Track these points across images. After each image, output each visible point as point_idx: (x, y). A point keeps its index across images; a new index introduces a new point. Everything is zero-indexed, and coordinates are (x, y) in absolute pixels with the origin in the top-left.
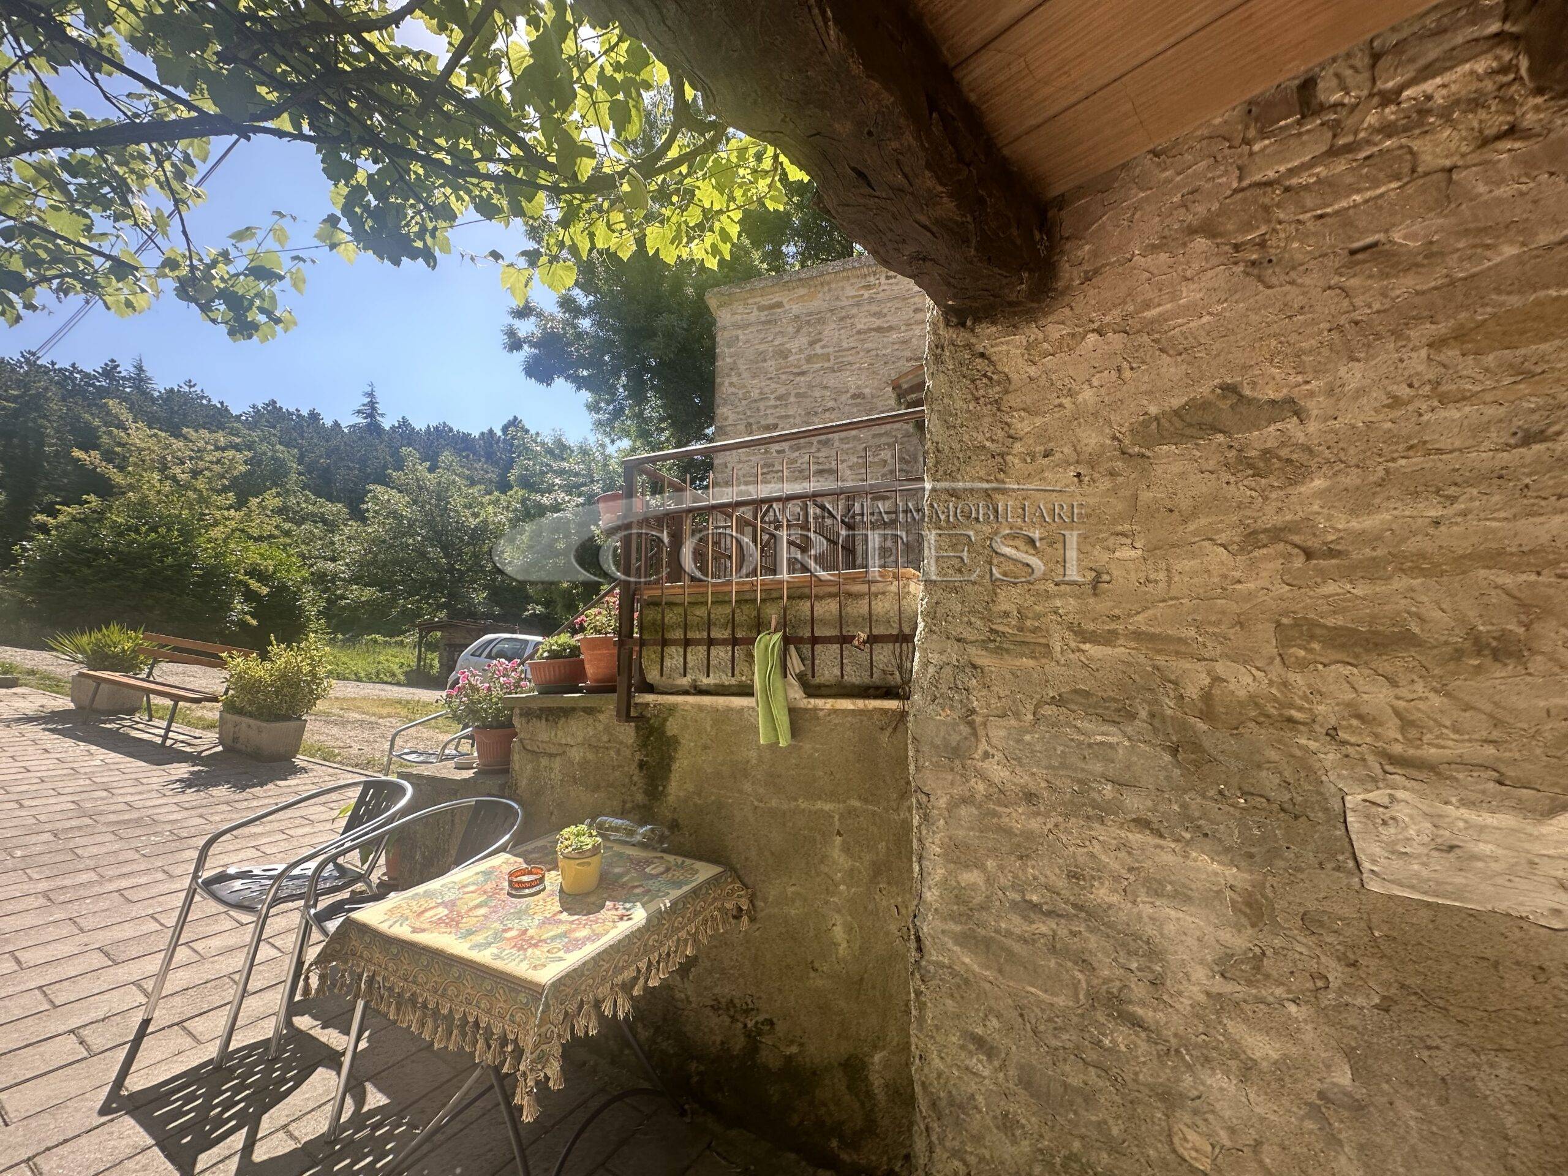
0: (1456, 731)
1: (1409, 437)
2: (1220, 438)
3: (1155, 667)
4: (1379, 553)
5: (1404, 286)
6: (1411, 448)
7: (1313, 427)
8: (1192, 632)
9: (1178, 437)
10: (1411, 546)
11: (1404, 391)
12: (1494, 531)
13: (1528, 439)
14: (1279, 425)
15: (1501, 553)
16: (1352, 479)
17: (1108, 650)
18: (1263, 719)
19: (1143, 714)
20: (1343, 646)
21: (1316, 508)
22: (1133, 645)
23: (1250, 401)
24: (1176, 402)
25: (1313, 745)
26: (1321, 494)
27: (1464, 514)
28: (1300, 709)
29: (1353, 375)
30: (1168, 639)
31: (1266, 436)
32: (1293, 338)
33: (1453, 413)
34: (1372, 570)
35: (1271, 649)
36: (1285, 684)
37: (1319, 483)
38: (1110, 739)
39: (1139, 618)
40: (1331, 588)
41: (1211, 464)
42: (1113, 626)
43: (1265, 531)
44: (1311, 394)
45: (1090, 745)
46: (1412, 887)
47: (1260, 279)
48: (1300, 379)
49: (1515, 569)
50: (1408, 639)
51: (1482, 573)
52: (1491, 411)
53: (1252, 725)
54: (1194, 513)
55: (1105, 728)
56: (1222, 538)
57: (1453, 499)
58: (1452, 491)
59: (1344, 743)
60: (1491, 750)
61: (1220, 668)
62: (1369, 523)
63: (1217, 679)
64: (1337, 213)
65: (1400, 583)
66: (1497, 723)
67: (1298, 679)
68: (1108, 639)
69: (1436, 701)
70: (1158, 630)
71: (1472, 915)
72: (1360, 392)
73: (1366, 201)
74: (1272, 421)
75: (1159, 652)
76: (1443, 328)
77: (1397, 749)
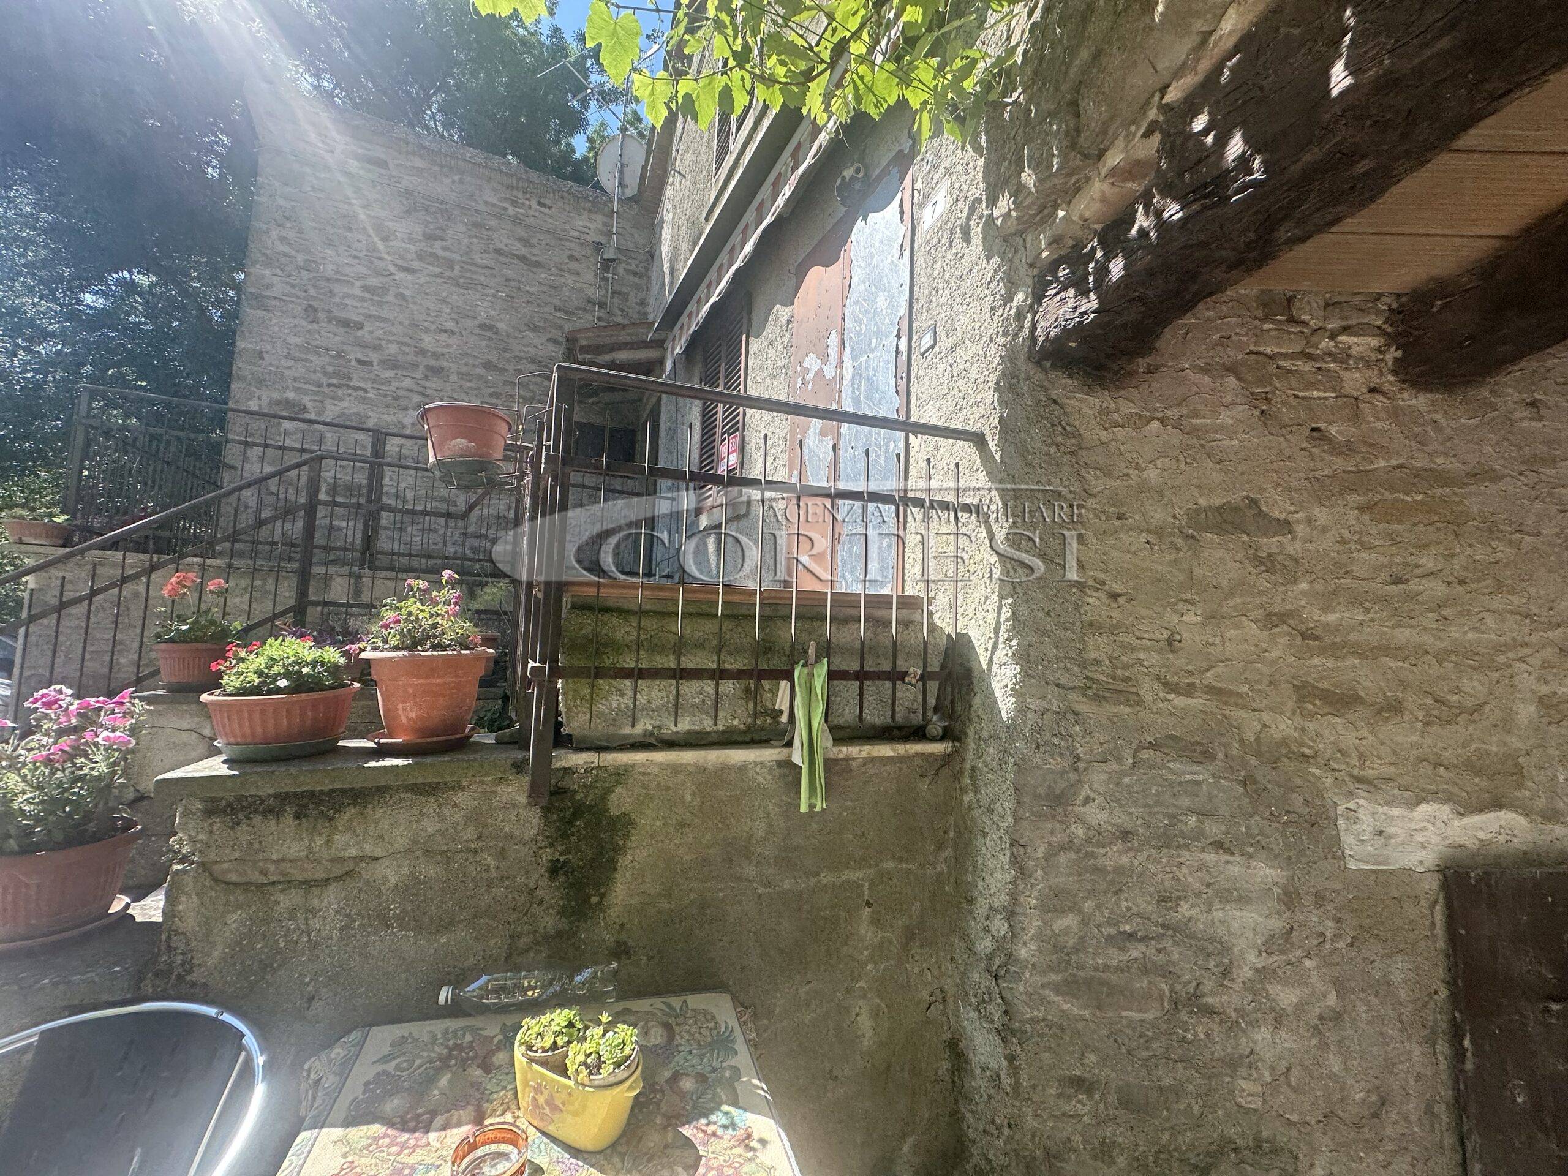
0: (1379, 758)
1: (1345, 566)
2: (1245, 537)
3: (1223, 715)
4: (1338, 640)
5: (1339, 463)
6: (1347, 572)
7: (1298, 544)
8: (1245, 689)
9: (1219, 529)
10: (1352, 637)
11: (1347, 535)
12: (1385, 633)
13: (1397, 581)
14: (1280, 538)
15: (1388, 648)
16: (1318, 587)
17: (1190, 701)
18: (1293, 756)
19: (1221, 756)
20: (1331, 704)
21: (1303, 603)
22: (1206, 696)
23: (1266, 515)
24: (1218, 501)
25: (1318, 772)
26: (1304, 593)
27: (1373, 620)
28: (1310, 747)
29: (1321, 515)
30: (1231, 693)
31: (1270, 544)
32: (1286, 477)
33: (1365, 555)
34: (1334, 651)
35: (1291, 704)
36: (1303, 730)
37: (1304, 586)
38: (1197, 777)
39: (1209, 674)
40: (1316, 661)
41: (1239, 556)
42: (1189, 680)
43: (1275, 614)
44: (1298, 521)
45: (1180, 783)
46: (1368, 862)
47: (1266, 425)
48: (1292, 508)
49: (1395, 657)
50: (1357, 700)
51: (1384, 659)
52: (1381, 559)
53: (1285, 760)
54: (1231, 593)
55: (1195, 768)
56: (1253, 615)
57: (1368, 611)
58: (1367, 605)
59: (1334, 770)
60: (1392, 769)
61: (1266, 717)
62: (1331, 618)
63: (1265, 726)
64: (1303, 398)
65: (1351, 661)
66: (1394, 752)
67: (1311, 726)
68: (1189, 691)
69: (1371, 738)
70: (1223, 686)
71: (1392, 872)
72: (1324, 530)
73: (1320, 398)
74: (1275, 534)
75: (1225, 703)
76: (1362, 500)
77: (1356, 772)
